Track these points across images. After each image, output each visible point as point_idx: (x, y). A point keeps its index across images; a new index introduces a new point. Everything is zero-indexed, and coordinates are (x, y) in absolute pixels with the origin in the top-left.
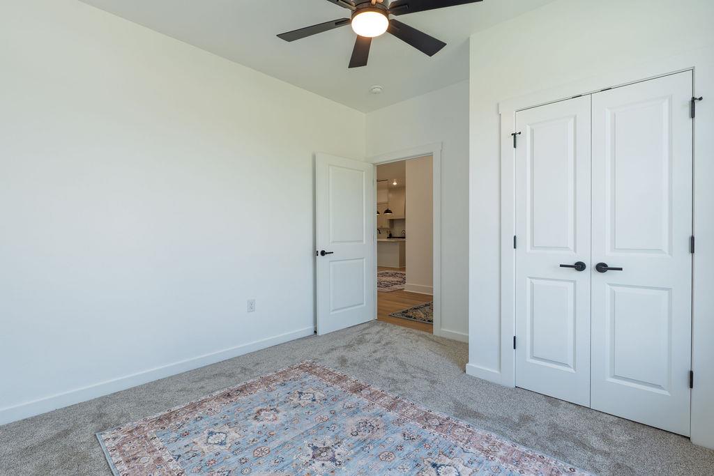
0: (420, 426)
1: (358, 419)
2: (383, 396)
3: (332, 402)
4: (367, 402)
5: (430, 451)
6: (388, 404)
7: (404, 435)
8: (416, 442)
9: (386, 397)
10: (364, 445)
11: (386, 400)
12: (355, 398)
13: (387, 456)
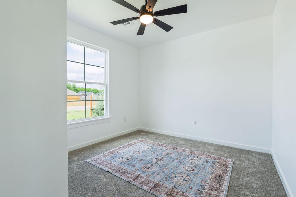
0: (128, 170)
1: (152, 170)
2: (142, 183)
3: (166, 177)
4: (150, 179)
5: (128, 163)
6: (140, 179)
7: (135, 166)
8: (131, 164)
9: (140, 181)
10: (148, 163)
11: (140, 180)
12: (156, 180)
13: (141, 160)
